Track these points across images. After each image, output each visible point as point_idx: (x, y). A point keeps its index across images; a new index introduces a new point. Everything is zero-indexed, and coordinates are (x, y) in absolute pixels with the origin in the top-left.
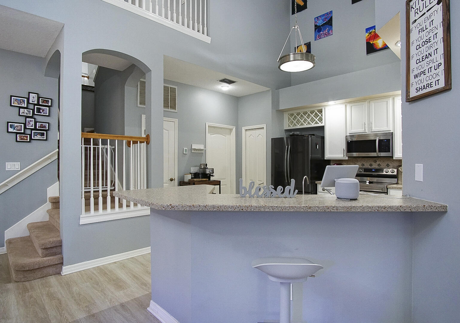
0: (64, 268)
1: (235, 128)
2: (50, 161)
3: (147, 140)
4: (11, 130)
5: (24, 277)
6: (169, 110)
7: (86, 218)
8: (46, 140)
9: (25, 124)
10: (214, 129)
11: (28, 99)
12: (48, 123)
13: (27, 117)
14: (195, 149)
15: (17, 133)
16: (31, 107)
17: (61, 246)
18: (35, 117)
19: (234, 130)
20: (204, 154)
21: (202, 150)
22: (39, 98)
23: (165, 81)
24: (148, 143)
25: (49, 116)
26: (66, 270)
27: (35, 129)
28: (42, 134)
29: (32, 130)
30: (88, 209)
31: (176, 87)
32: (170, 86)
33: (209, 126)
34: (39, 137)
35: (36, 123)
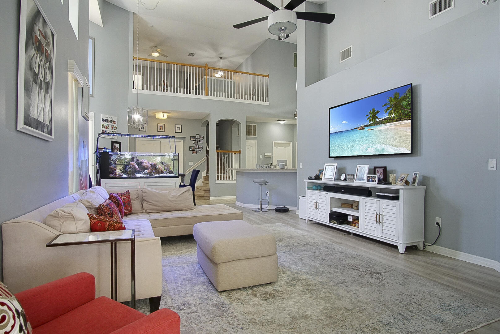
0: (211, 197)
1: (292, 143)
2: (203, 161)
3: (240, 152)
4: (190, 149)
5: (200, 199)
6: (253, 136)
7: (218, 182)
8: (202, 153)
9: (195, 147)
10: (278, 144)
11: (196, 137)
12: (203, 146)
13: (195, 144)
14: (266, 156)
15: (192, 151)
16: (197, 140)
17: (209, 190)
18: (198, 144)
19: (291, 144)
20: (272, 158)
21: (270, 156)
22: (199, 136)
23: (247, 122)
24: (240, 153)
25: (203, 143)
26: (211, 198)
27: (198, 149)
28: (200, 151)
29: (197, 149)
30: (218, 179)
31: (256, 125)
32: (249, 124)
33: (275, 143)
34: (199, 152)
35: (198, 146)
